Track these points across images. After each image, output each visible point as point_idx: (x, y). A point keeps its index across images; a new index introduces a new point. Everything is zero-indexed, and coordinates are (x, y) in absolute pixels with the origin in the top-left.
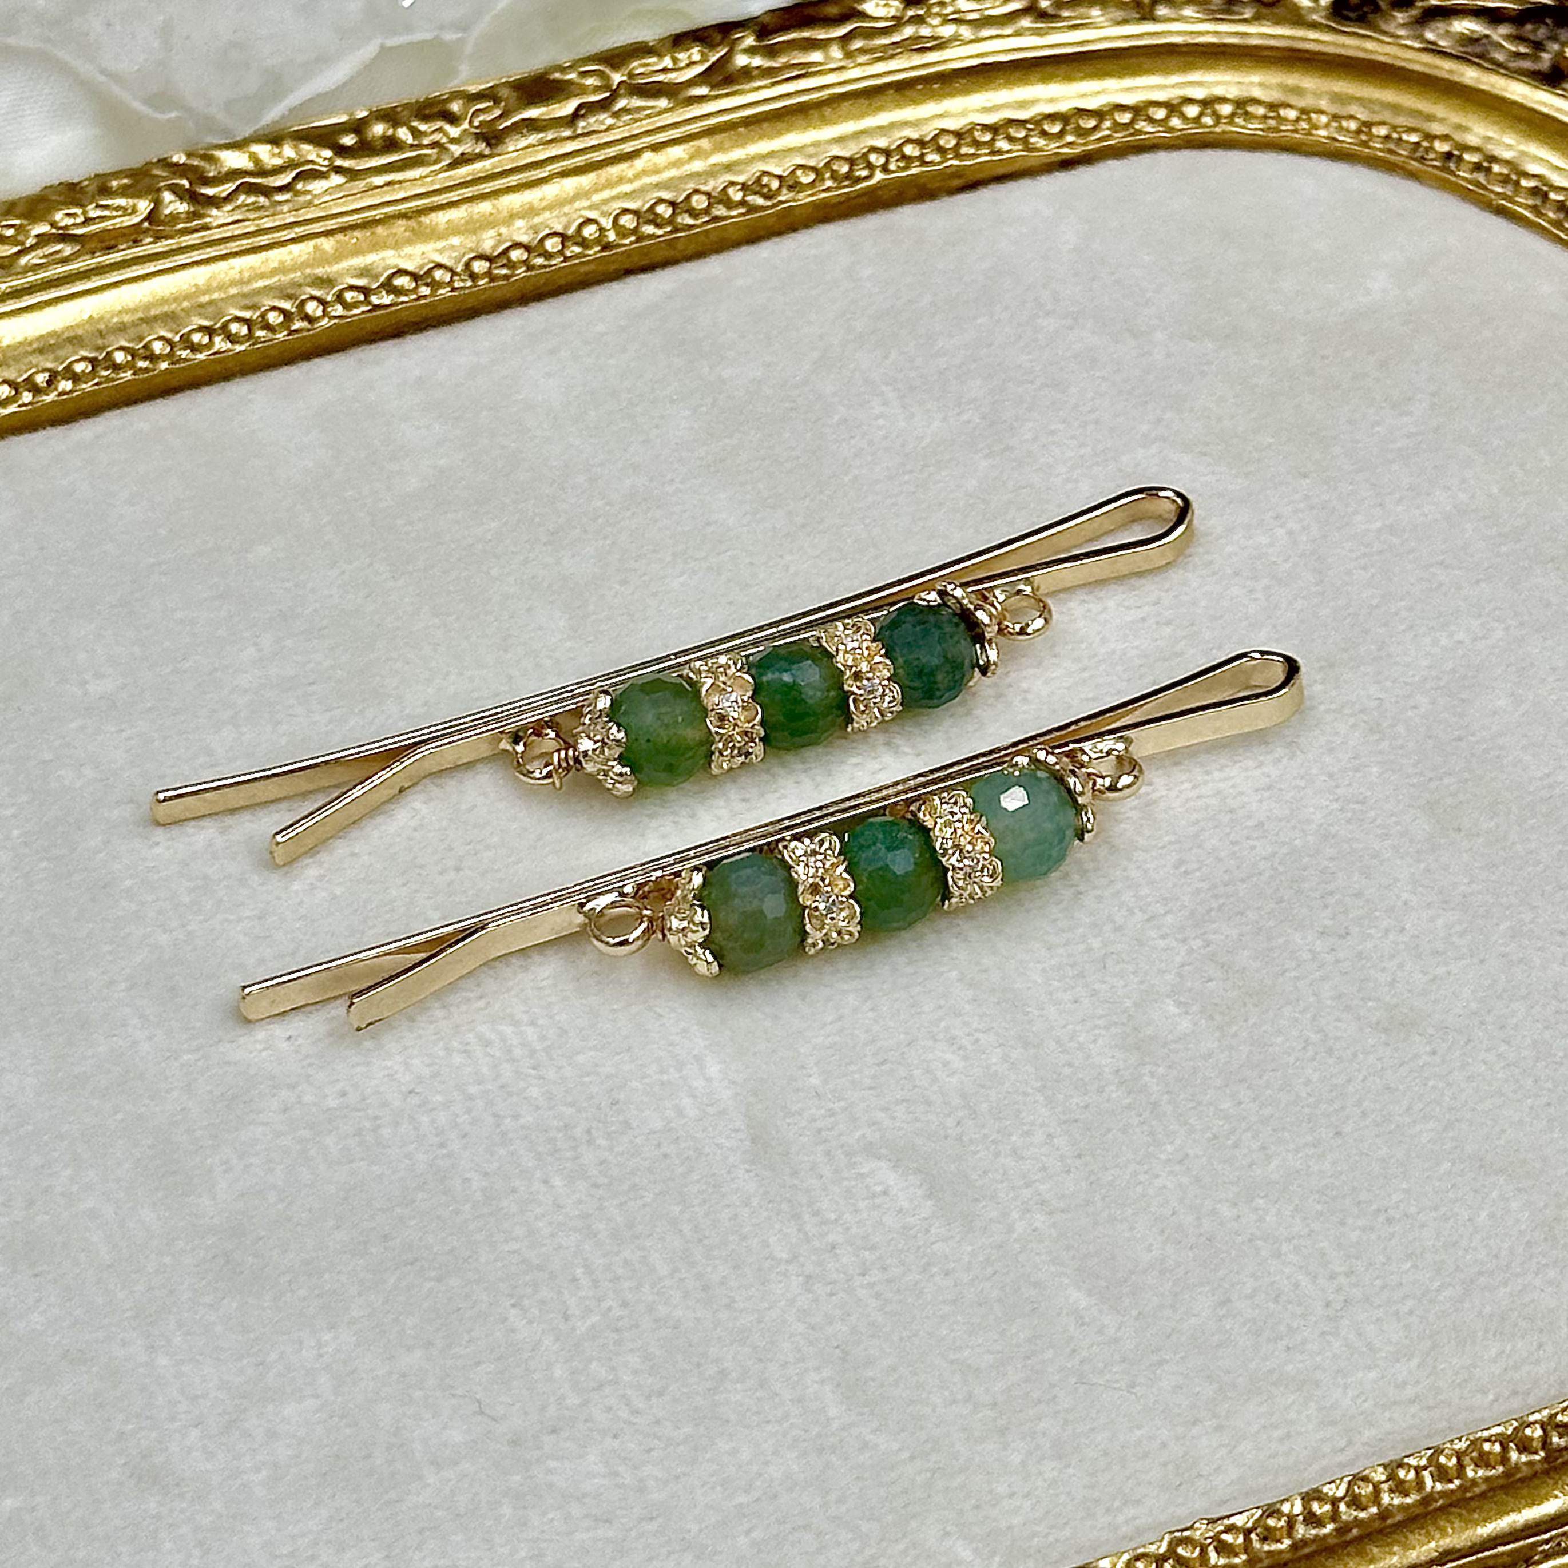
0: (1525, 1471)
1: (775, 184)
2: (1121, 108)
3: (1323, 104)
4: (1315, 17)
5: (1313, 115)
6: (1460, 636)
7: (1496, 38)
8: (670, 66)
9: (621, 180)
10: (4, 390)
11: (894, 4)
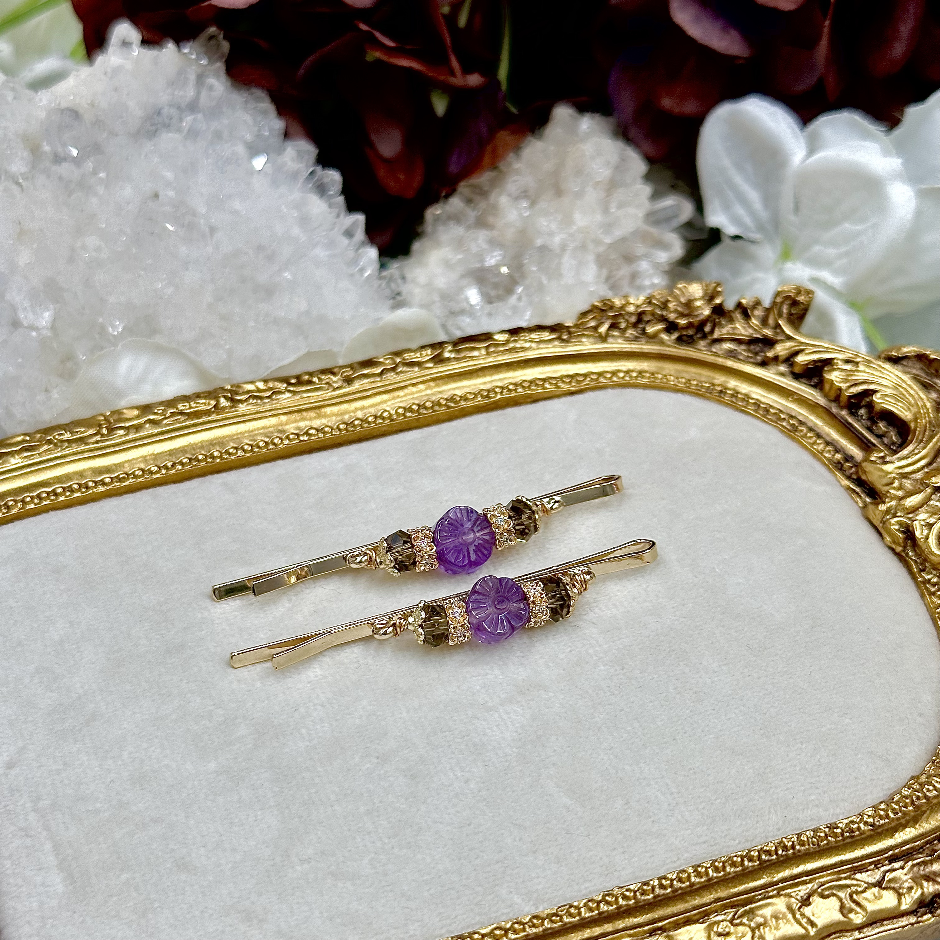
0: (750, 869)
1: (458, 399)
2: (593, 373)
3: (672, 373)
4: (669, 343)
5: (668, 377)
7: (739, 351)
8: (419, 356)
9: (398, 397)
10: (155, 469)
11: (507, 336)
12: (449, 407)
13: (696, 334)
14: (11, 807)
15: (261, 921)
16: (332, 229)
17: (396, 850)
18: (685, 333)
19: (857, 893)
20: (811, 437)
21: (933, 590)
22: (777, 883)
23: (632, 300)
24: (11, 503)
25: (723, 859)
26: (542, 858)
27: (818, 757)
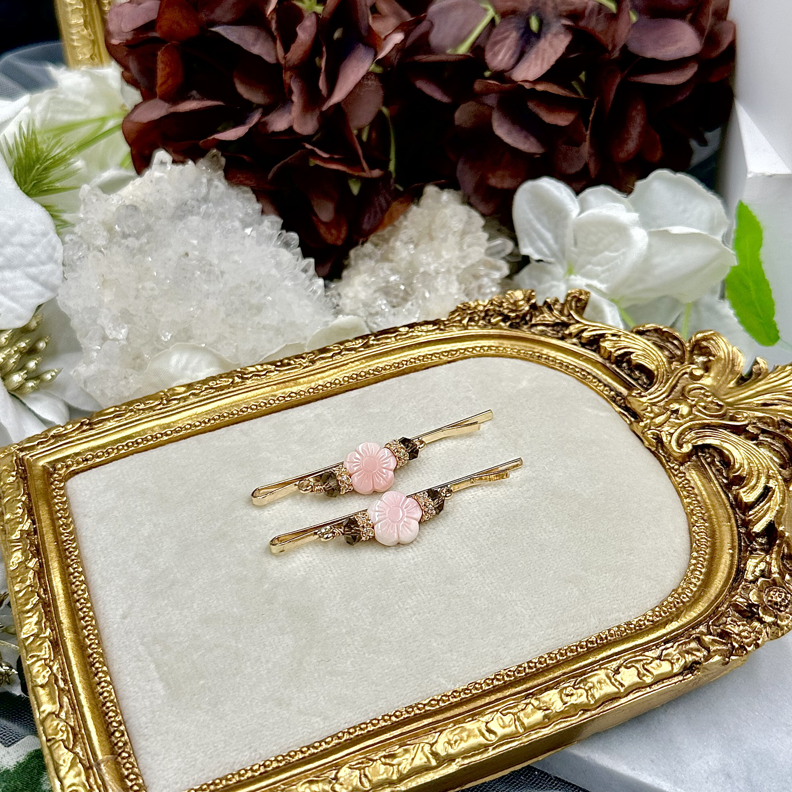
0: (582, 653)
1: (380, 369)
2: (461, 349)
3: (509, 346)
4: (505, 328)
5: (507, 349)
7: (548, 331)
8: (354, 344)
9: (343, 370)
10: (197, 424)
11: (407, 329)
12: (375, 375)
13: (521, 321)
15: (288, 705)
16: (295, 268)
17: (366, 655)
18: (514, 321)
19: (647, 664)
20: (595, 382)
21: (676, 473)
22: (599, 661)
23: (481, 302)
24: (110, 450)
25: (565, 648)
26: (455, 654)
27: (616, 581)
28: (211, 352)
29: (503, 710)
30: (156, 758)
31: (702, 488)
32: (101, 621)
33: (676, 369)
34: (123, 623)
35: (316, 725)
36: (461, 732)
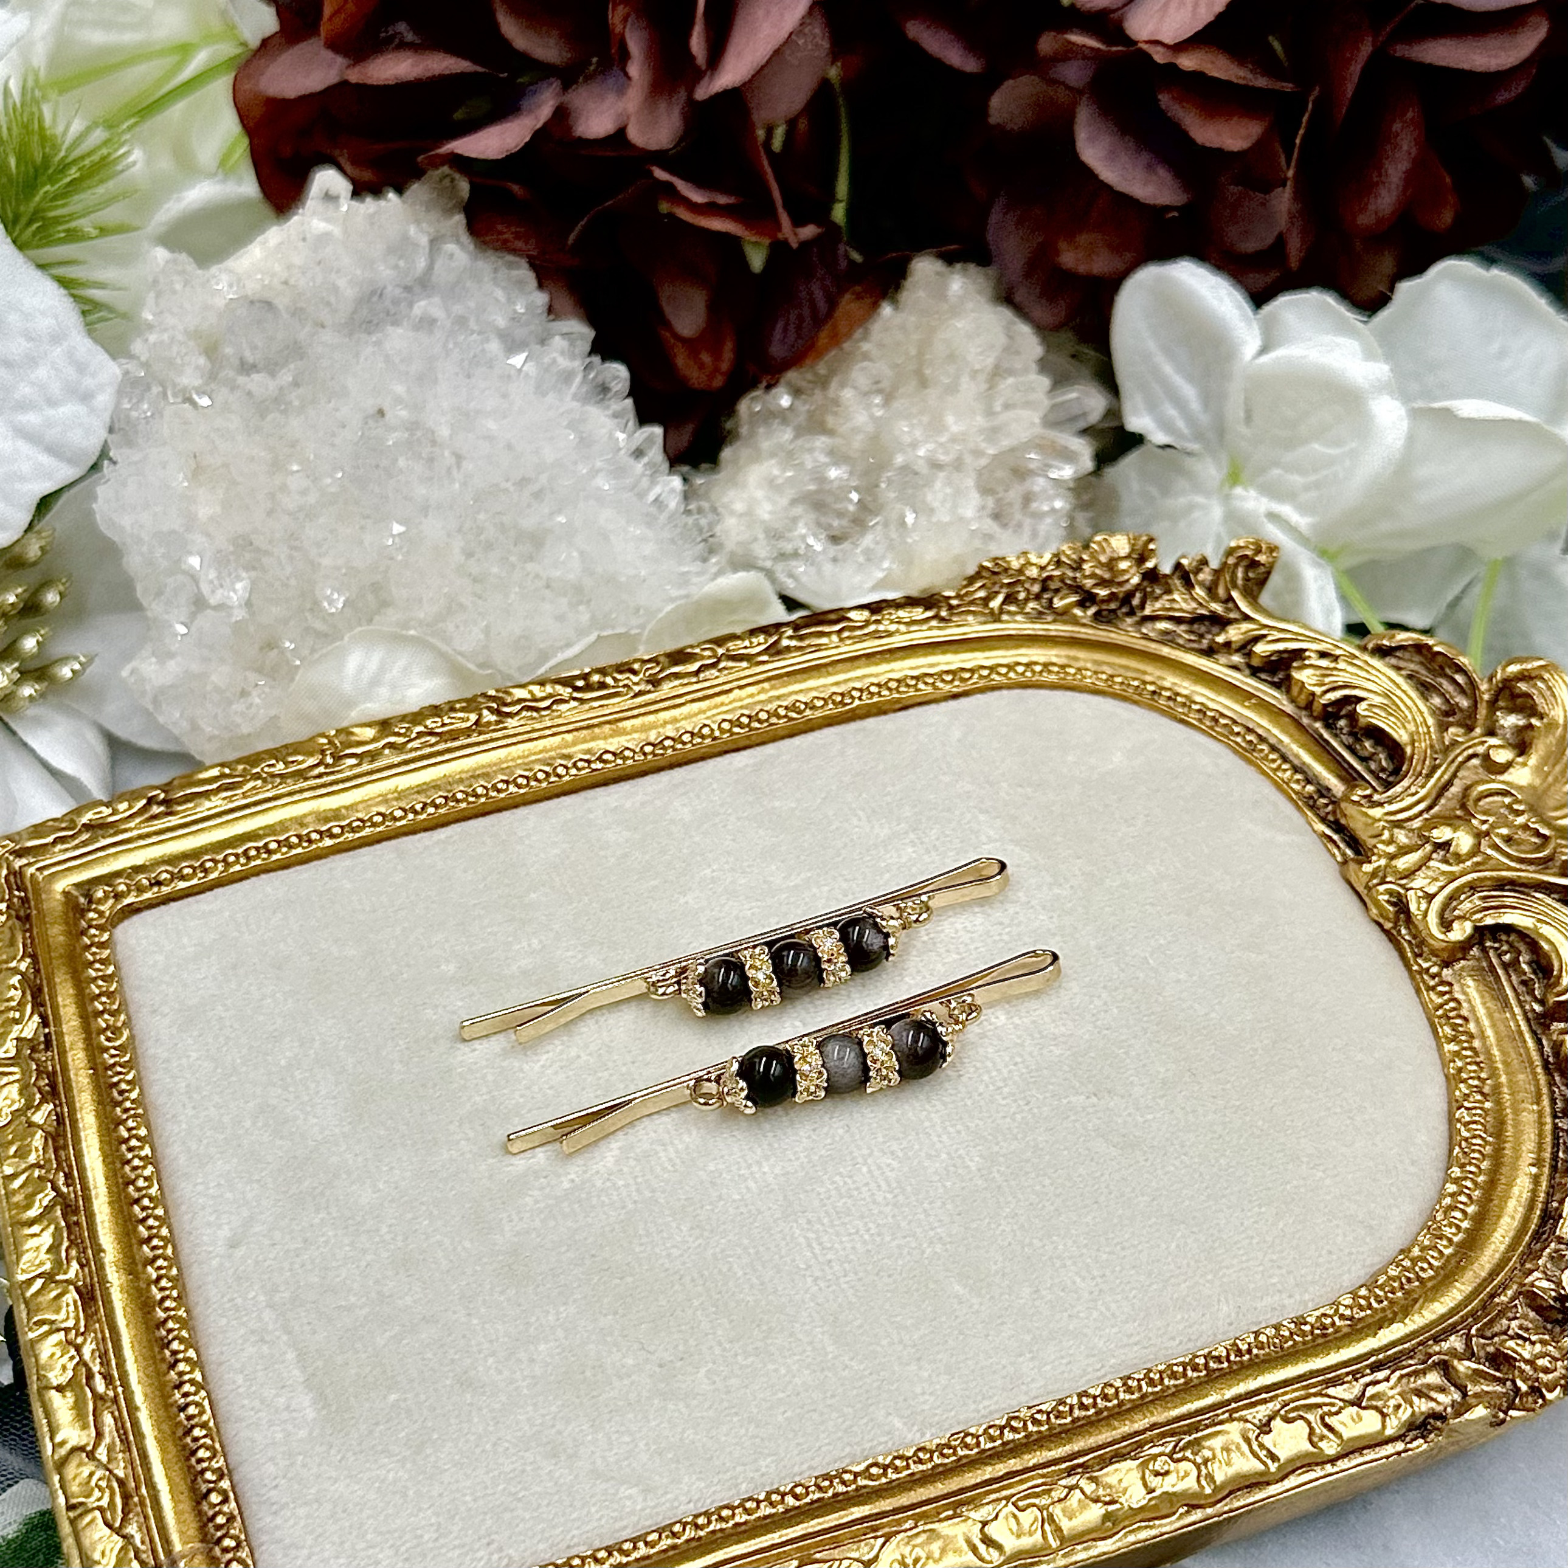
0: (1196, 1382)
1: (803, 707)
2: (984, 667)
3: (1089, 665)
4: (1084, 621)
5: (1083, 671)
6: (1162, 942)
7: (1179, 632)
8: (749, 645)
9: (722, 704)
10: (398, 813)
11: (865, 614)
12: (791, 719)
13: (1120, 608)
14: (239, 1301)
15: (570, 1457)
16: (620, 450)
17: (740, 1358)
18: (1104, 607)
19: (1331, 1414)
20: (1274, 761)
21: (1432, 983)
22: (1228, 1402)
23: (1033, 558)
24: (209, 865)
25: (1162, 1367)
26: (928, 1367)
27: (1281, 1225)
28: (432, 647)
29: (1019, 1499)
30: (293, 1552)
31: (1486, 1022)
32: (185, 1248)
33: (1454, 743)
34: (230, 1256)
35: (628, 1503)
36: (929, 1541)
